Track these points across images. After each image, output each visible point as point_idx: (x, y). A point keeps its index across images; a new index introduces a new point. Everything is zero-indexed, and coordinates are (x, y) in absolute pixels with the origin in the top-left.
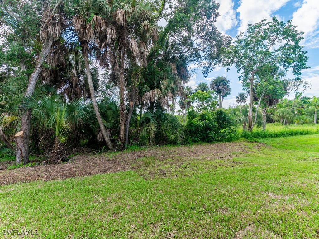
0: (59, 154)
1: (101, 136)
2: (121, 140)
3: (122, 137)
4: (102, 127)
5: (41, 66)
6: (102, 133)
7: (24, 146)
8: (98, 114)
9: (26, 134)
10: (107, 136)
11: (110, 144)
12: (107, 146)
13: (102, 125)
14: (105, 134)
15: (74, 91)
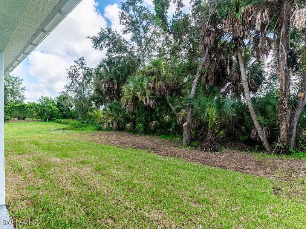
0: (211, 144)
1: (255, 133)
2: (280, 142)
3: (282, 138)
4: (256, 124)
5: (200, 72)
6: (256, 131)
7: (188, 134)
8: (251, 109)
9: (189, 125)
10: (263, 135)
11: (266, 144)
12: (263, 146)
13: (256, 122)
14: (260, 131)
15: (235, 87)
